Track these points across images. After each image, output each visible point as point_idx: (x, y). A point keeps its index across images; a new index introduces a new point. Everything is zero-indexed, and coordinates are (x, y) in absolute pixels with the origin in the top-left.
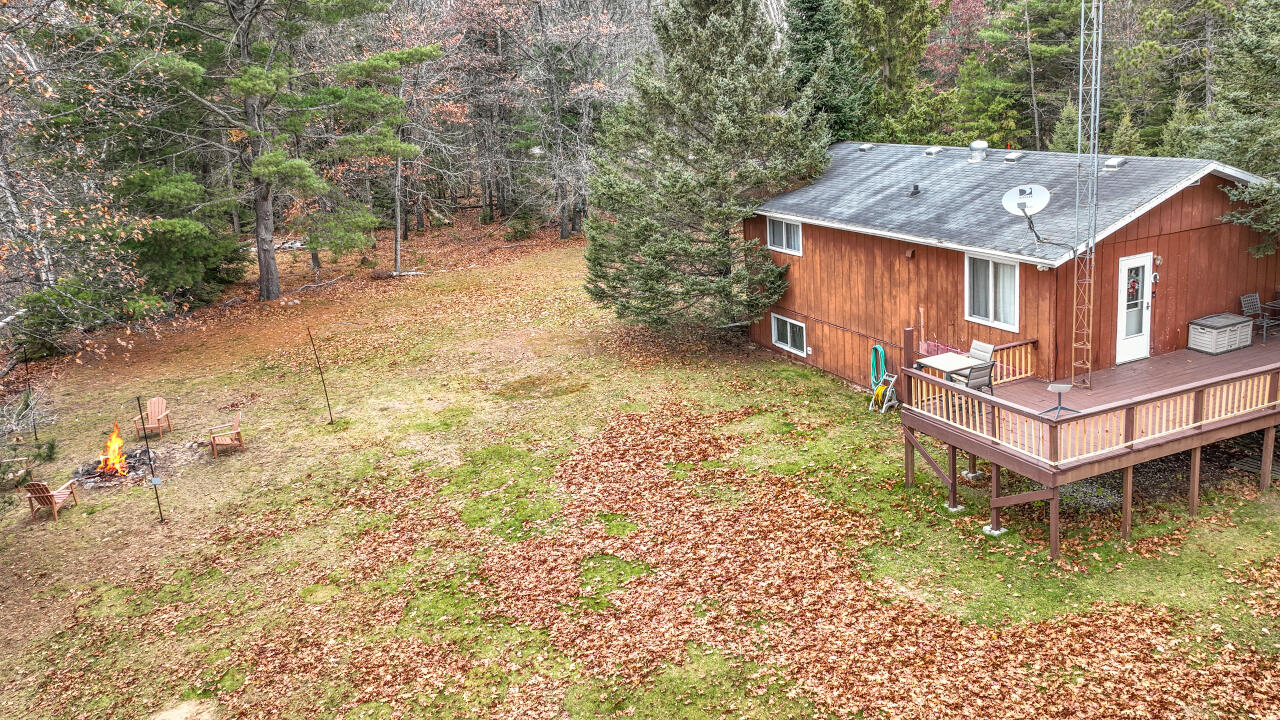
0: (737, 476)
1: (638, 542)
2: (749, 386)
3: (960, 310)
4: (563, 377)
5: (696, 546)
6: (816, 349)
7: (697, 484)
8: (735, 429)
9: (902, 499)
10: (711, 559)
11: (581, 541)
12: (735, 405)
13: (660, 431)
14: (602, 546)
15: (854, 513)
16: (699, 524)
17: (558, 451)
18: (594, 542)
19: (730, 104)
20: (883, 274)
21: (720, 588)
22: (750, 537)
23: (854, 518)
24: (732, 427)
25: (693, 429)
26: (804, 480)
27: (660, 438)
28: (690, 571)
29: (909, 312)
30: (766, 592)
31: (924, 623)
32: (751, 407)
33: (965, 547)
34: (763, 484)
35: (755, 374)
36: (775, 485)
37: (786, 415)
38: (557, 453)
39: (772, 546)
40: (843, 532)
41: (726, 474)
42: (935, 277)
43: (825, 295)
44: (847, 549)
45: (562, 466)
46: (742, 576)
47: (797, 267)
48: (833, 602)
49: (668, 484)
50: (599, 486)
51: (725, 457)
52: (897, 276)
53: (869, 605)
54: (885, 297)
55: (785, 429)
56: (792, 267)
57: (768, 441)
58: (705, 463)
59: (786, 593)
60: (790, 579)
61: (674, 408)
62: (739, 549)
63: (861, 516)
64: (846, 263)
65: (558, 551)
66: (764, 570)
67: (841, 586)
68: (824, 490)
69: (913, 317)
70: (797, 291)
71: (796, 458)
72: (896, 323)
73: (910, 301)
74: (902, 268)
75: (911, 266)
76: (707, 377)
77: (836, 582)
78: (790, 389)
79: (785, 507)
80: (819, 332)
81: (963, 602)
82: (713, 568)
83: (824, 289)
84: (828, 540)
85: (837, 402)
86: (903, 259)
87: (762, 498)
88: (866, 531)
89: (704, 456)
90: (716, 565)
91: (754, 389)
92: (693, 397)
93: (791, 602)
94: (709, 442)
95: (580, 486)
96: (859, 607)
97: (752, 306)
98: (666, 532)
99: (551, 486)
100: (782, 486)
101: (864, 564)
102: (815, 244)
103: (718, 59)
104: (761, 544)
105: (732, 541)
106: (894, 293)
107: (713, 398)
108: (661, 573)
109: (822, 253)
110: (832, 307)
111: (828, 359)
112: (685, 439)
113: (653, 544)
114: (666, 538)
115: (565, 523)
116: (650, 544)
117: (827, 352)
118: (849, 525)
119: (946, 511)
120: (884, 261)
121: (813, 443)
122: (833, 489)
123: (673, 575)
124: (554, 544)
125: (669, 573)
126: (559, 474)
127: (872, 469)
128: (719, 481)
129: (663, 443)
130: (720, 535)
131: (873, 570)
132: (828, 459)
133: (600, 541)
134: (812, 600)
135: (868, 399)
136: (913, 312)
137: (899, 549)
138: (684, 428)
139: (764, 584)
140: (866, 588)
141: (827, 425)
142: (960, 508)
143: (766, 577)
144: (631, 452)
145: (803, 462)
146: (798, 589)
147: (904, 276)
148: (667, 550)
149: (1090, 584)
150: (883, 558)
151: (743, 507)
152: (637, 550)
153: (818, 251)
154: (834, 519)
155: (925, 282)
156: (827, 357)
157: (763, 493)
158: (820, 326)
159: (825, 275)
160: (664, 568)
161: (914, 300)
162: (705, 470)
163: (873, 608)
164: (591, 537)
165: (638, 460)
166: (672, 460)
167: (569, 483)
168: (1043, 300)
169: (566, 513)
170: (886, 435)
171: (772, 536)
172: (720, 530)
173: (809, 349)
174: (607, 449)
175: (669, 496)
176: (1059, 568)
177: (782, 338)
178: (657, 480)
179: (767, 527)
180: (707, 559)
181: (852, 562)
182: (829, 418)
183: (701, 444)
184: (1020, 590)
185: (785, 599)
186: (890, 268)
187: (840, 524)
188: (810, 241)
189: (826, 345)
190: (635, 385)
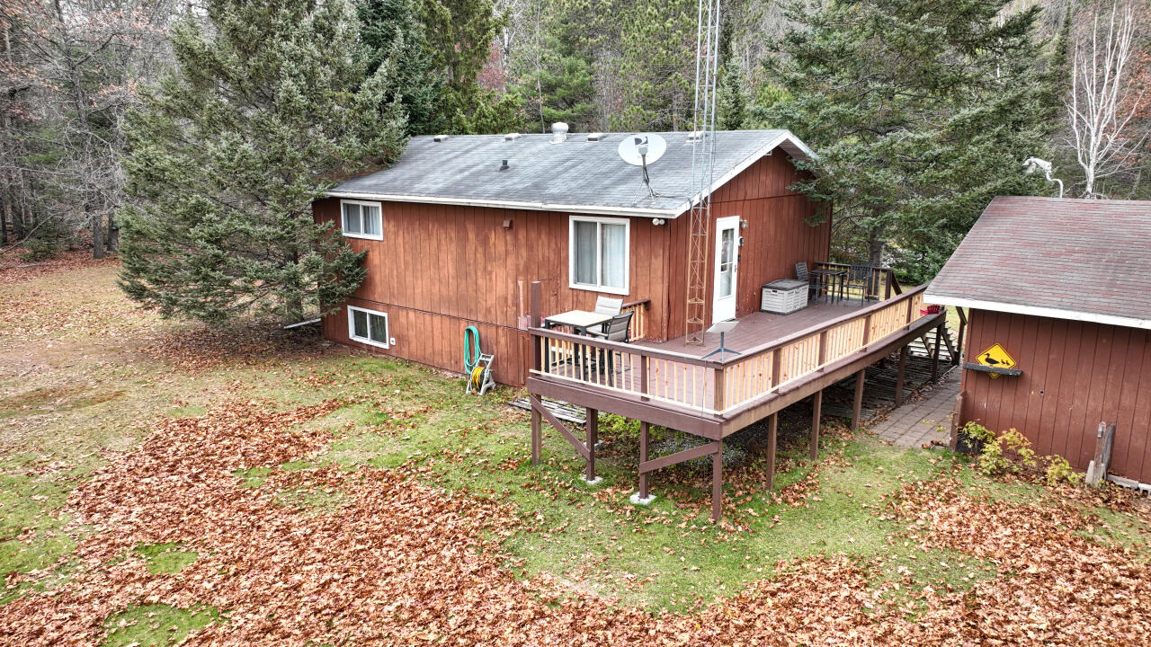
0: (330, 475)
1: (198, 577)
2: (330, 380)
3: (564, 278)
4: (88, 387)
5: (286, 571)
6: (400, 339)
7: (279, 490)
8: (319, 424)
9: (532, 478)
10: (311, 586)
11: (105, 591)
12: (316, 400)
13: (224, 434)
14: (141, 592)
15: (484, 501)
16: (288, 540)
17: (76, 472)
18: (129, 589)
19: (296, 72)
20: (476, 249)
21: (329, 624)
22: (359, 547)
23: (485, 506)
24: (315, 422)
25: (267, 429)
26: (414, 471)
27: (224, 442)
28: (281, 607)
29: (507, 287)
30: (397, 619)
31: (610, 623)
32: (335, 400)
33: (618, 521)
34: (365, 481)
35: (333, 369)
36: (381, 480)
37: (377, 405)
38: (73, 475)
39: (391, 554)
40: (477, 524)
41: (316, 474)
42: (535, 247)
43: (409, 279)
44: (487, 544)
45: (80, 490)
46: (358, 602)
47: (377, 253)
48: (490, 617)
49: (238, 496)
50: (138, 509)
51: (312, 455)
52: (493, 250)
53: (536, 612)
54: (479, 273)
55: (378, 419)
56: (371, 253)
57: (361, 434)
58: (286, 466)
59: (424, 615)
60: (425, 596)
61: (240, 408)
62: (347, 566)
63: (491, 503)
64: (434, 242)
65: (64, 611)
66: (388, 588)
67: (493, 592)
68: (440, 479)
69: (511, 292)
70: (377, 278)
71: (397, 448)
72: (491, 300)
73: (507, 275)
74: (498, 241)
75: (508, 238)
76: (278, 375)
77: (486, 589)
78: (376, 380)
79: (397, 504)
80: (403, 320)
81: (641, 587)
82: (315, 597)
83: (409, 273)
84: (461, 536)
85: (430, 388)
86: (499, 230)
87: (366, 497)
88: (503, 520)
89: (284, 457)
90: (318, 593)
91: (335, 382)
92: (263, 396)
93: (433, 626)
94: (289, 441)
95: (107, 513)
96: (525, 618)
97: (328, 296)
98: (240, 558)
99: (60, 519)
100: (390, 480)
101: (512, 559)
102: (398, 226)
103: (280, 22)
104: (377, 554)
105: (336, 556)
106: (489, 268)
107: (287, 395)
108: (238, 618)
109: (406, 234)
110: (418, 291)
111: (414, 348)
112: (258, 440)
113: (222, 577)
114: (241, 566)
115: (79, 567)
116: (218, 578)
117: (413, 340)
118: (480, 515)
119: (584, 484)
120: (477, 236)
121: (414, 430)
122: (450, 476)
123: (257, 617)
124: (58, 603)
125: (249, 616)
126: (75, 501)
127: (487, 450)
128: (308, 483)
129: (228, 448)
130: (319, 551)
131: (525, 565)
132: (436, 444)
133: (138, 585)
134: (460, 619)
135: (464, 384)
136: (511, 286)
137: (546, 535)
138: (256, 427)
139: (392, 608)
140: (524, 590)
141: (425, 412)
142: (598, 479)
143: (392, 597)
144: (184, 462)
145: (408, 452)
146: (438, 607)
147: (501, 248)
148: (244, 582)
149: (760, 543)
150: (532, 548)
151: (344, 511)
152: (197, 590)
153: (401, 233)
154: (462, 510)
155: (524, 252)
156: (413, 345)
157: (367, 491)
158: (405, 313)
159: (409, 258)
160: (241, 610)
161: (512, 273)
162: (288, 473)
163: (542, 615)
164: (123, 582)
165: (194, 470)
166: (242, 466)
167: (91, 511)
168: (656, 258)
169: (83, 552)
170: (491, 416)
171: (389, 541)
172: (317, 544)
173: (392, 339)
174: (149, 461)
175: (241, 510)
176: (723, 530)
177: (360, 331)
178: (223, 493)
179: (380, 531)
180: (304, 586)
181: (497, 559)
182: (426, 405)
183: (278, 444)
184: (695, 562)
185: (425, 624)
186: (485, 242)
187: (471, 515)
188: (392, 223)
189: (412, 333)
190: (188, 389)
